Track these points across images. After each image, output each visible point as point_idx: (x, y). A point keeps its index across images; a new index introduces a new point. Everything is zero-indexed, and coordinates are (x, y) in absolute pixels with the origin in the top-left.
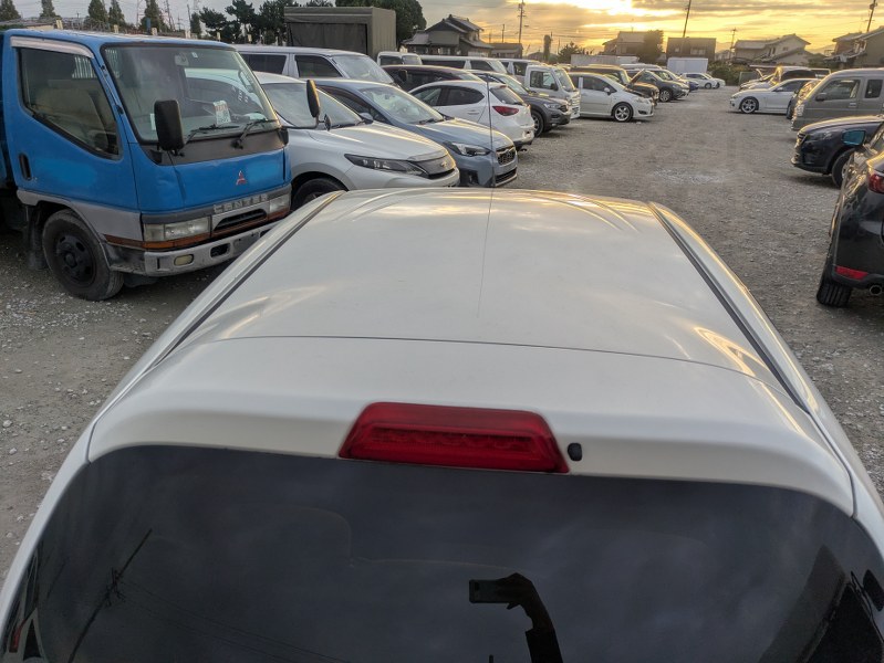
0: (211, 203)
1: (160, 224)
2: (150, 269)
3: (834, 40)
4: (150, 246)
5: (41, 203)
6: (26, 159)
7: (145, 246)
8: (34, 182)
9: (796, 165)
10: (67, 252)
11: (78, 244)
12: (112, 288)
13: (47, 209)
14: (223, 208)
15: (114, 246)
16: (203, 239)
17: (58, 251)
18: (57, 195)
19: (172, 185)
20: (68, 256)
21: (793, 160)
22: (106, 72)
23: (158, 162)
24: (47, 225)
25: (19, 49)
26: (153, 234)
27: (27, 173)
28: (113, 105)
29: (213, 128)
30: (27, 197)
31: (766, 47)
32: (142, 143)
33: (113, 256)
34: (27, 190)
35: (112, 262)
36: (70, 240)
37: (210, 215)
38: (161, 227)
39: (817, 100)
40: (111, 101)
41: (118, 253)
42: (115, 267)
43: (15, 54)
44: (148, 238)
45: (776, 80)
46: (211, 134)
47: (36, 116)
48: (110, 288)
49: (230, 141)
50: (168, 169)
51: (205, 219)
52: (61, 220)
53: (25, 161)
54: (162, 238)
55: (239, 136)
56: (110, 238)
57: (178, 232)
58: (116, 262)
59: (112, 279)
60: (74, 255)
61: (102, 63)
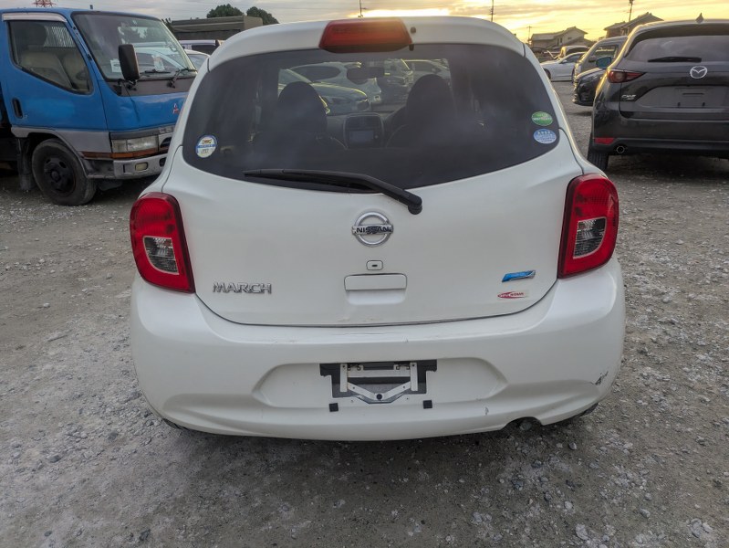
0: (157, 125)
1: (123, 139)
2: (117, 173)
3: (605, 29)
4: (117, 156)
5: (31, 135)
6: (18, 102)
7: (113, 156)
8: (25, 118)
9: (575, 103)
10: (53, 170)
11: (61, 163)
12: (88, 194)
13: (35, 138)
14: (165, 130)
15: (89, 160)
16: (153, 152)
17: (46, 170)
18: (44, 127)
19: (130, 111)
20: (53, 173)
21: (574, 100)
22: (77, 31)
23: (119, 94)
24: (35, 152)
25: (9, 22)
26: (119, 146)
27: (19, 112)
28: (84, 54)
29: (154, 72)
30: (19, 131)
31: (555, 39)
32: (107, 80)
33: (89, 168)
34: (20, 126)
35: (88, 172)
36: (55, 161)
37: (157, 135)
38: (124, 142)
39: (590, 62)
40: (82, 51)
41: (92, 166)
42: (91, 176)
43: (6, 26)
44: (115, 150)
45: (562, 57)
46: (152, 76)
47: (24, 70)
48: (87, 194)
49: (166, 82)
50: (127, 99)
51: (153, 138)
52: (47, 147)
53: (17, 104)
54: (125, 150)
55: (171, 79)
56: (87, 154)
57: (136, 146)
58: (92, 172)
59: (88, 186)
60: (58, 173)
61: (74, 25)
